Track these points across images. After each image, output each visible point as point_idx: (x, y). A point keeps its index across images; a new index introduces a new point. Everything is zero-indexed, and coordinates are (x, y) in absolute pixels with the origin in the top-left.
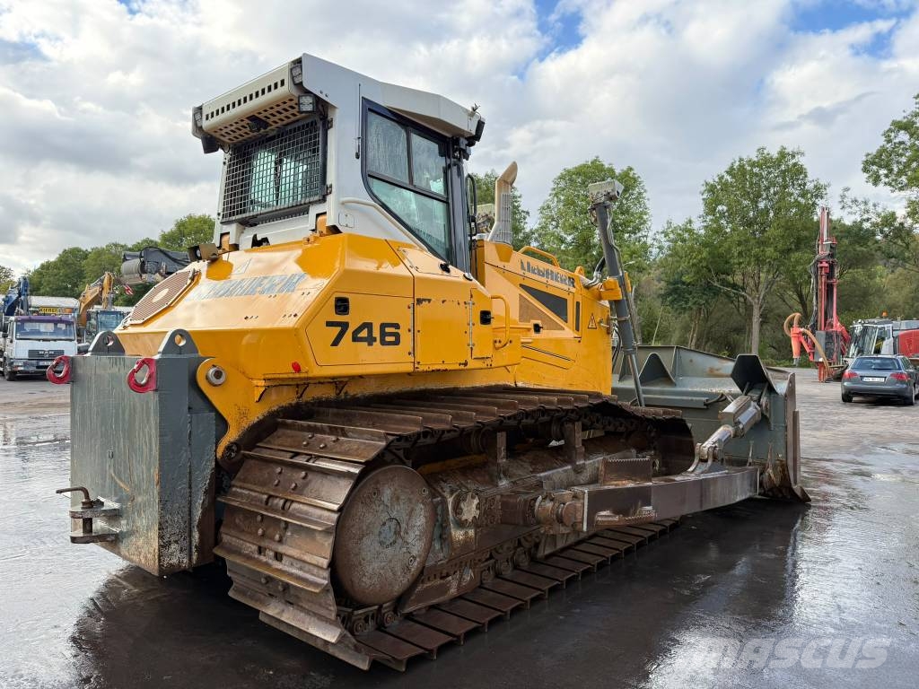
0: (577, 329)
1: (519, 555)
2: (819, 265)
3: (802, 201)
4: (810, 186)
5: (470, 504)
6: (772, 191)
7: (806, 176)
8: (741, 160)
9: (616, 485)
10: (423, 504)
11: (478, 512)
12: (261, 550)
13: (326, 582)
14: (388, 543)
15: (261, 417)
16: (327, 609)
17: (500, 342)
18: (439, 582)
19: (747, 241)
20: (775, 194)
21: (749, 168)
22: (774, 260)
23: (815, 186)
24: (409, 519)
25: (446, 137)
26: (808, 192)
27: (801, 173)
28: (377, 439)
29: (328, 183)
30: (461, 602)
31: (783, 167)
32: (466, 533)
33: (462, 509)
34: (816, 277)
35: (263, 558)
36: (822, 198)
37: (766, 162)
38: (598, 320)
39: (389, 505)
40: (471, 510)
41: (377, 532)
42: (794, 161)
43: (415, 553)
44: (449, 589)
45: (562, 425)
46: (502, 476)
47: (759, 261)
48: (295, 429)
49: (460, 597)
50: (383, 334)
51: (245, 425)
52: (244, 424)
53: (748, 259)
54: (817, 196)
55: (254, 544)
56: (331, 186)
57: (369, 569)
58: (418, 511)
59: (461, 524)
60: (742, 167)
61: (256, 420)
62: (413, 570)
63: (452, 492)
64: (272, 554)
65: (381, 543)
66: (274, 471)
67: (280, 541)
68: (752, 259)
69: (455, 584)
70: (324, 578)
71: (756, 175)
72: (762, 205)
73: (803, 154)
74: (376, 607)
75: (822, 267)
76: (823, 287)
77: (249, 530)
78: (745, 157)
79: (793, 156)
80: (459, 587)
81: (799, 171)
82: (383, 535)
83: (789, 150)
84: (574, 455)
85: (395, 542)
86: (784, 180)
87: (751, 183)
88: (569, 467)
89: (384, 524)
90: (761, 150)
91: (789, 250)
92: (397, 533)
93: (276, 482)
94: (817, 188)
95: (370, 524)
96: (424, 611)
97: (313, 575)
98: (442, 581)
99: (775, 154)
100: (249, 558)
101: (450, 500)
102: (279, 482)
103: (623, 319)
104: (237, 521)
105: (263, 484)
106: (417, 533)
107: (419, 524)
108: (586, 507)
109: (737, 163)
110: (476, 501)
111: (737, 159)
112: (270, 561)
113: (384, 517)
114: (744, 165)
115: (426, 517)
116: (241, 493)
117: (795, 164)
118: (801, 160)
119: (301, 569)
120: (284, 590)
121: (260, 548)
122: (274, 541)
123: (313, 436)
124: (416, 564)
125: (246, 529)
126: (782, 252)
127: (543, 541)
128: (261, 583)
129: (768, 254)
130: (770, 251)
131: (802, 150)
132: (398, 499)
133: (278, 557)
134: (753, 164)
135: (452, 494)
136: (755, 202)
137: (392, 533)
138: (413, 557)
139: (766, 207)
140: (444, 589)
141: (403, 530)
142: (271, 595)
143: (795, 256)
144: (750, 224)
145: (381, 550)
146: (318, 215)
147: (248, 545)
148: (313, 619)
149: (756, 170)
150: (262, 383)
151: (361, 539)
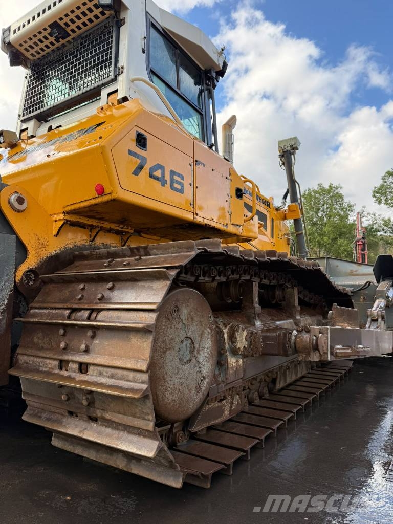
0: (273, 237)
1: (263, 388)
2: (358, 243)
3: (342, 213)
4: (345, 205)
5: (241, 336)
6: (325, 207)
7: (343, 200)
8: (309, 190)
9: (342, 326)
10: (210, 329)
11: (247, 343)
12: (63, 364)
13: (145, 387)
14: (185, 360)
15: (58, 251)
16: (144, 419)
17: (247, 217)
18: (217, 404)
19: (313, 233)
20: (327, 208)
21: (313, 194)
22: (328, 244)
23: (348, 205)
24: (201, 340)
25: (201, 69)
26: (344, 208)
27: (341, 197)
28: (185, 250)
29: (120, 65)
30: (231, 424)
31: (331, 194)
32: (237, 361)
33: (236, 338)
34: (356, 250)
35: (64, 373)
36: (352, 211)
37: (322, 191)
38: (283, 233)
39: (186, 324)
40: (242, 341)
41: (177, 348)
42: (337, 191)
43: (204, 373)
44: (223, 411)
45: (284, 289)
46: (257, 318)
47: (320, 245)
48: (92, 259)
49: (230, 420)
50: (172, 181)
51: (44, 255)
52: (42, 254)
53: (314, 243)
54: (349, 210)
55: (54, 359)
56: (123, 68)
57: (171, 383)
58: (206, 335)
59: (235, 352)
60: (309, 194)
61: (54, 253)
62: (203, 389)
63: (225, 325)
64: (76, 366)
65: (180, 359)
66: (76, 290)
67: (87, 351)
68: (317, 243)
69: (227, 408)
70: (143, 383)
71: (317, 198)
72: (320, 215)
73: (341, 188)
74: (169, 426)
75: (359, 245)
76: (359, 255)
77: (50, 347)
78: (311, 188)
79: (336, 188)
80: (230, 410)
81: (340, 197)
82: (181, 353)
83: (334, 185)
84: (294, 312)
85: (190, 361)
86: (332, 202)
87: (315, 203)
88: (291, 321)
89: (182, 342)
90: (320, 185)
91: (336, 239)
92: (192, 352)
93: (80, 296)
94: (350, 206)
95: (172, 339)
96: (204, 432)
97: (128, 380)
98: (219, 404)
99: (327, 187)
100: (49, 374)
101: (225, 331)
102: (83, 296)
103: (300, 232)
104: (36, 340)
105: (64, 301)
106: (206, 354)
107: (207, 346)
108: (329, 340)
109: (307, 192)
110: (245, 333)
111: (307, 190)
112: (73, 375)
113: (182, 335)
114: (311, 193)
115: (212, 341)
116: (41, 313)
117: (337, 193)
118: (341, 192)
119: (112, 377)
120: (89, 405)
121: (61, 361)
122: (80, 352)
123: (113, 260)
124: (205, 383)
125: (45, 346)
126: (332, 240)
127: (279, 376)
128: (61, 401)
129: (325, 240)
130: (326, 239)
131: (341, 186)
132: (192, 320)
133: (83, 368)
134: (315, 192)
135: (226, 327)
136: (317, 213)
137: (188, 351)
138: (203, 377)
139: (322, 215)
140: (221, 411)
141: (196, 350)
142: (71, 413)
143: (340, 241)
144: (314, 224)
145: (180, 366)
146: (109, 94)
147: (48, 361)
148: (122, 433)
149: (317, 195)
150: (62, 216)
151: (164, 353)
